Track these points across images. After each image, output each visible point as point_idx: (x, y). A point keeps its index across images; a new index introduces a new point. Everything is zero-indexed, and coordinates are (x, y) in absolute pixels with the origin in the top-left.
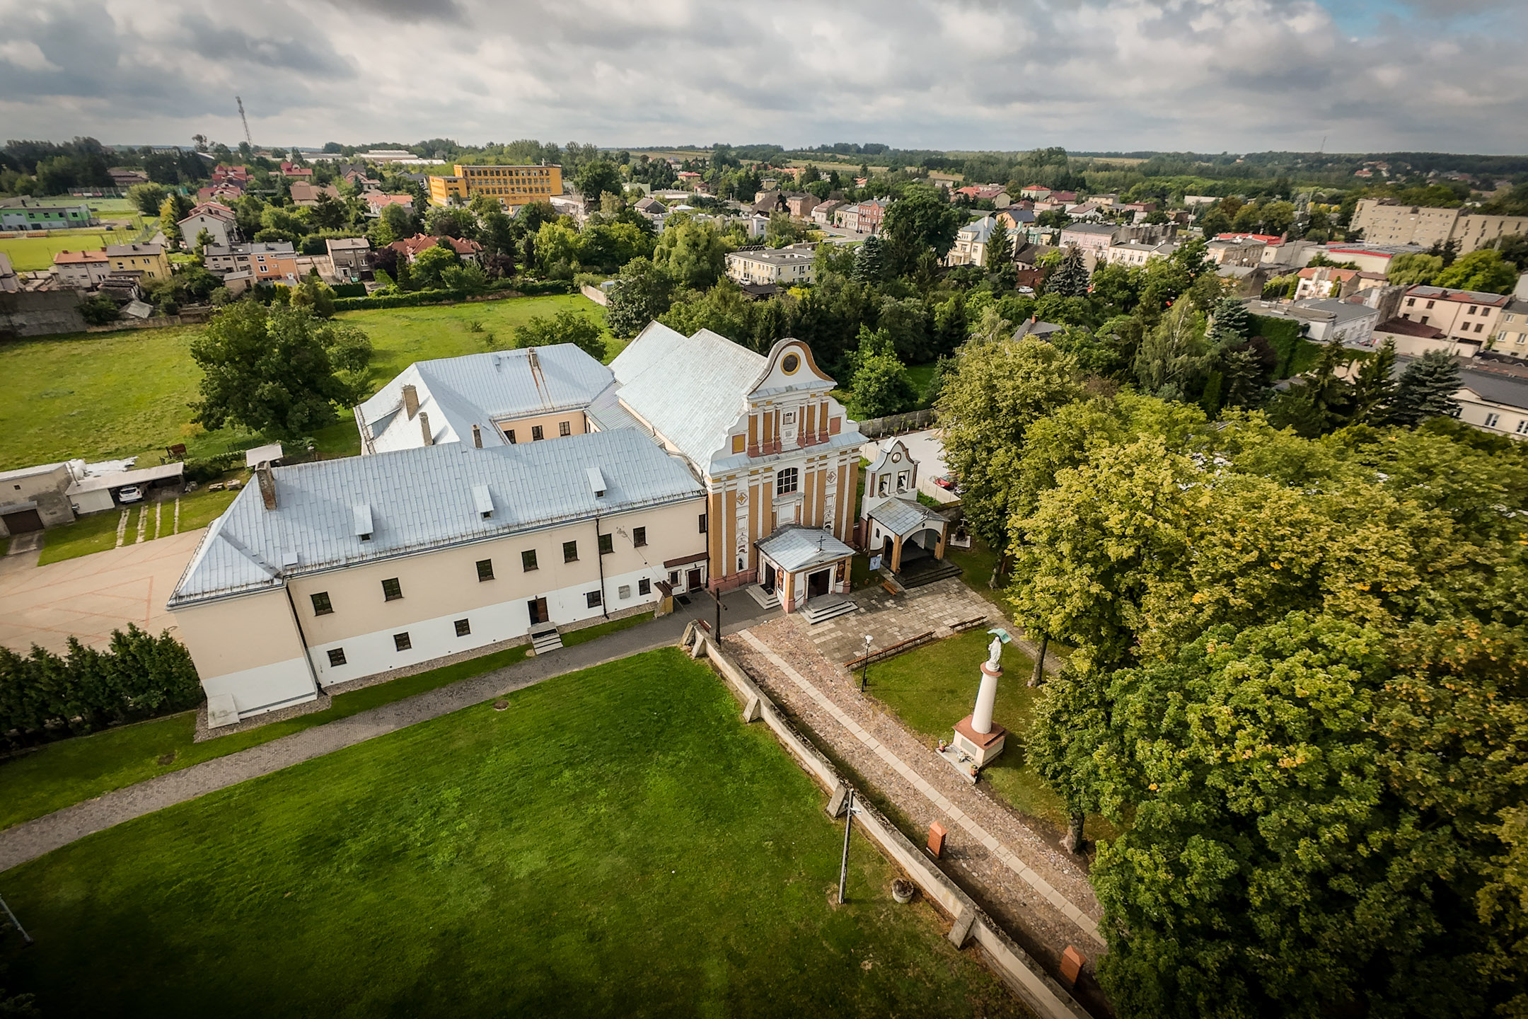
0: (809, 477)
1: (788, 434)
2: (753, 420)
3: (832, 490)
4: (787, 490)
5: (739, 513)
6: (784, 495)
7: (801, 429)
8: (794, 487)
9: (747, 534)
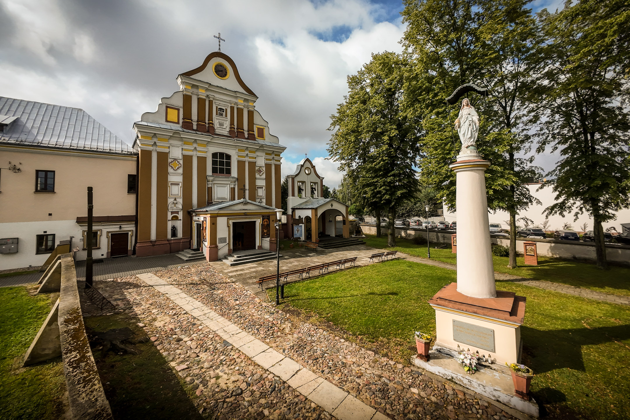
0: (241, 164)
1: (221, 124)
3: (261, 182)
4: (222, 171)
5: (172, 178)
6: (219, 175)
7: (232, 123)
8: (229, 172)
9: (180, 201)
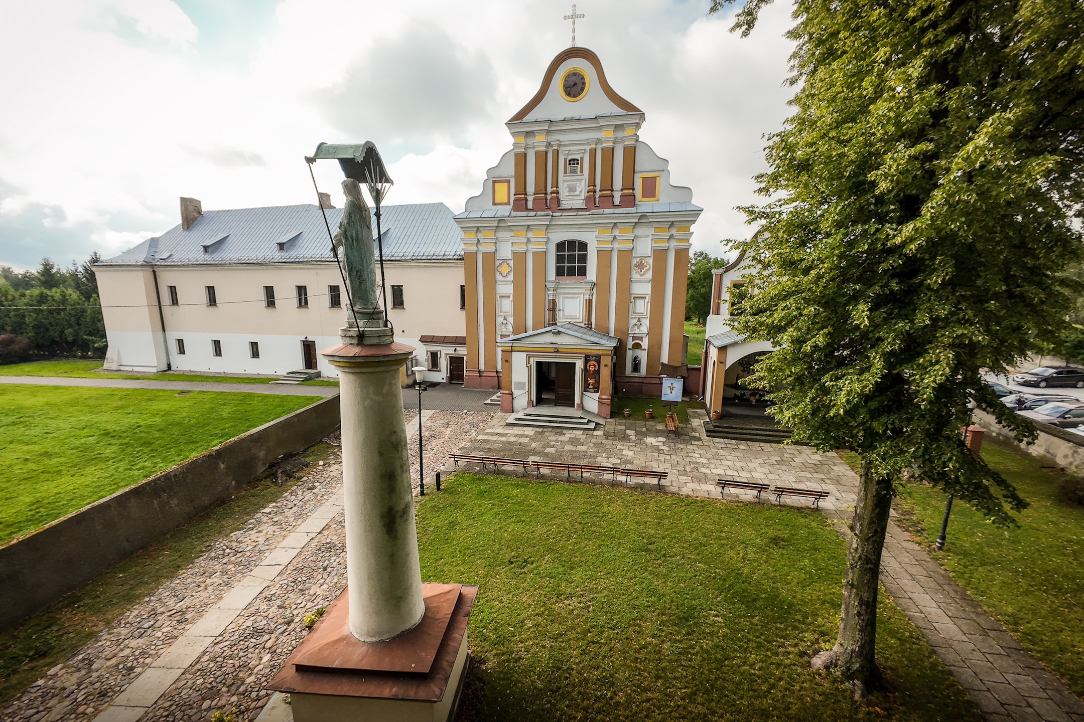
0: (604, 256)
1: (572, 189)
2: (521, 159)
3: (642, 287)
4: (571, 272)
5: (501, 289)
6: (566, 279)
7: (592, 182)
8: (583, 272)
9: (511, 320)
